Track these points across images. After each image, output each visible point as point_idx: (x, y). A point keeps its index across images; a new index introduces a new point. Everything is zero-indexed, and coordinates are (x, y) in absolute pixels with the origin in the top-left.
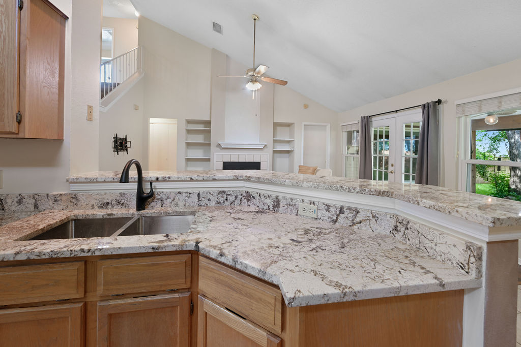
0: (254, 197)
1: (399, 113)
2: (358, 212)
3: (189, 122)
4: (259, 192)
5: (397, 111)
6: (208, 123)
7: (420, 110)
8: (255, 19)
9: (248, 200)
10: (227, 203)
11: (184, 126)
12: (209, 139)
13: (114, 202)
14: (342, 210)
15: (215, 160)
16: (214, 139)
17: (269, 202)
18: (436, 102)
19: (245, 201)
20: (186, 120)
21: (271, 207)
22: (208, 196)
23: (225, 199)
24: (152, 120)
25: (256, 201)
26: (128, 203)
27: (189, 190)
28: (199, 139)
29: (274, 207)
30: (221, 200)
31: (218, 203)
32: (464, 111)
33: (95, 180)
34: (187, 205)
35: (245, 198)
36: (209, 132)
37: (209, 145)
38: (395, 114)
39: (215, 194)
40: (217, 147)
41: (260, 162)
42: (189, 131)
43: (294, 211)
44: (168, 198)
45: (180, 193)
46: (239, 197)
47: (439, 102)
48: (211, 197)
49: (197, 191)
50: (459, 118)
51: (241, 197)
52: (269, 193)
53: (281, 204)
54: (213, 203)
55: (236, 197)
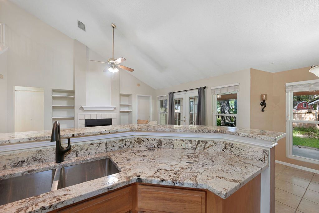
0: (143, 141)
1: (187, 92)
2: (207, 142)
3: (54, 91)
4: (147, 137)
5: (186, 91)
6: (72, 92)
7: (197, 91)
8: (113, 27)
9: (139, 143)
10: (126, 147)
11: (50, 94)
12: (74, 104)
13: (30, 160)
14: (199, 143)
15: (78, 119)
16: (77, 104)
17: (155, 143)
18: (204, 87)
19: (137, 144)
20: (52, 89)
21: (156, 146)
22: (113, 144)
23: (124, 144)
24: (16, 88)
25: (145, 143)
26: (45, 158)
27: (99, 141)
28: (64, 104)
29: (158, 145)
30: (122, 145)
31: (120, 147)
32: (214, 92)
33: (7, 143)
34: (97, 152)
35: (137, 142)
36: (73, 98)
37: (73, 108)
38: (185, 92)
39: (118, 142)
40: (80, 109)
41: (111, 119)
42: (54, 98)
43: (171, 146)
44: (82, 149)
45: (92, 144)
46: (133, 142)
47: (205, 87)
48: (115, 144)
49: (105, 141)
50: (212, 95)
51: (134, 142)
52: (154, 137)
53: (163, 143)
54: (116, 148)
55: (131, 142)
